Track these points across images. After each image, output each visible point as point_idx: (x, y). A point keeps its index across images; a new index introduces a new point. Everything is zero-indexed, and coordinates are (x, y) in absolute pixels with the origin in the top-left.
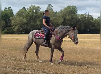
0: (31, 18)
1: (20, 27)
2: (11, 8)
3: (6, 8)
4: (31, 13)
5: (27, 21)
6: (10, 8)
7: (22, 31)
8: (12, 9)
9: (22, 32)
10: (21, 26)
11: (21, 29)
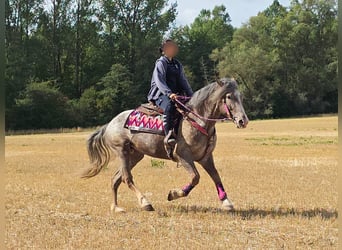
0: (302, 48)
1: (252, 89)
2: (224, 9)
3: (205, 13)
4: (297, 27)
5: (280, 63)
6: (222, 12)
7: (262, 106)
8: (227, 15)
9: (262, 109)
10: (258, 86)
11: (258, 99)
